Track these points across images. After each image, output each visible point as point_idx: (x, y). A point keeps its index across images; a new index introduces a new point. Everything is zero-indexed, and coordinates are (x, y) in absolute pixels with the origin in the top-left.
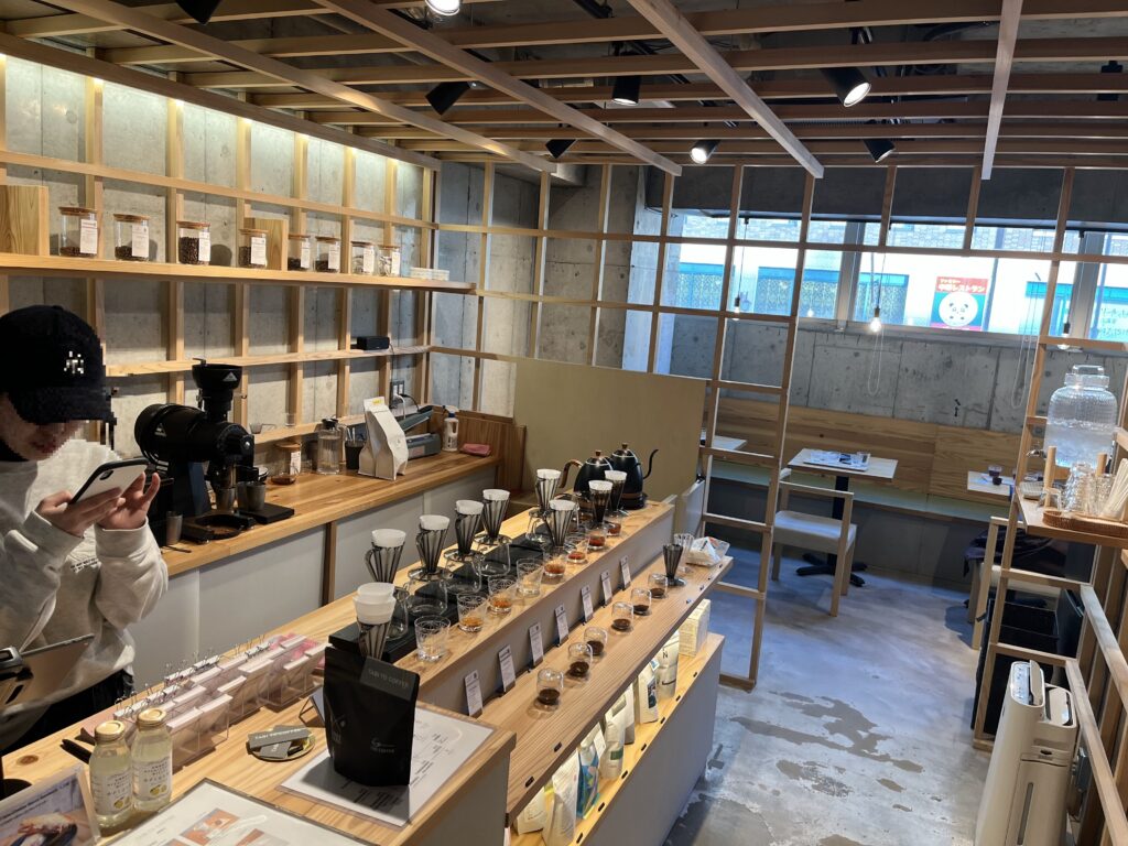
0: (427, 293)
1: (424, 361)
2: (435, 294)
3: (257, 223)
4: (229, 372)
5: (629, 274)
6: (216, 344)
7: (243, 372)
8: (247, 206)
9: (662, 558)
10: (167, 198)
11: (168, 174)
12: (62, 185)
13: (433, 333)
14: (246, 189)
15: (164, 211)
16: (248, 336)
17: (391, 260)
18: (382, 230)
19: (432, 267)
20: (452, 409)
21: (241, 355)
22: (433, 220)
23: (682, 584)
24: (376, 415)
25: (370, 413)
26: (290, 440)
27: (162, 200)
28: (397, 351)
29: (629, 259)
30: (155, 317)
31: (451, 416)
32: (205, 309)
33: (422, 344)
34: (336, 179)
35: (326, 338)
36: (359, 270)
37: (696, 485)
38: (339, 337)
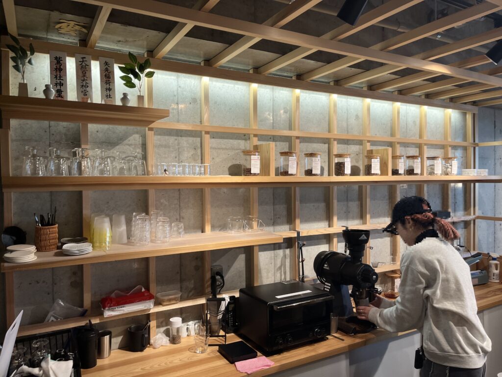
0: (472, 184)
1: (472, 225)
2: (477, 184)
3: (374, 152)
4: (363, 234)
6: (353, 218)
8: (368, 144)
11: (329, 132)
12: (281, 143)
13: (477, 208)
14: (368, 135)
15: (327, 151)
16: (370, 213)
17: (451, 166)
18: (443, 150)
19: (474, 168)
20: (494, 255)
21: (366, 224)
22: (474, 141)
26: (394, 272)
27: (327, 145)
28: (455, 219)
30: (322, 205)
31: (494, 259)
32: (347, 200)
33: (470, 215)
34: (415, 125)
36: (432, 173)
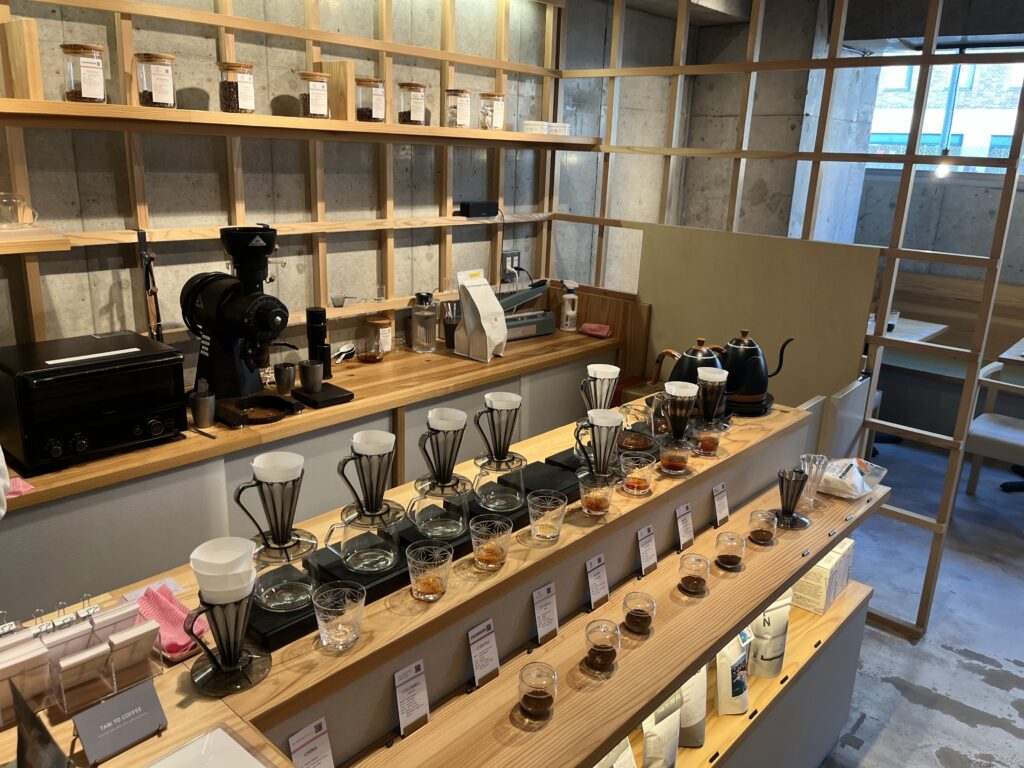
0: (549, 153)
1: (545, 230)
2: (558, 153)
3: (324, 67)
4: (255, 236)
5: (801, 124)
6: (289, 208)
7: (320, 239)
8: (316, 50)
9: (777, 489)
10: (218, 41)
11: (216, 10)
12: (86, 26)
13: (556, 199)
14: (314, 28)
15: (215, 55)
16: (323, 200)
17: (492, 111)
18: (493, 79)
19: (555, 120)
20: (571, 284)
21: (316, 220)
22: (557, 67)
23: (804, 525)
24: (470, 290)
25: (463, 287)
26: (383, 315)
27: (212, 42)
28: (508, 219)
29: (803, 106)
30: (211, 178)
31: (570, 291)
32: (273, 169)
33: (542, 211)
34: (432, 19)
35: (424, 203)
36: (453, 123)
37: (858, 384)
38: (440, 202)
